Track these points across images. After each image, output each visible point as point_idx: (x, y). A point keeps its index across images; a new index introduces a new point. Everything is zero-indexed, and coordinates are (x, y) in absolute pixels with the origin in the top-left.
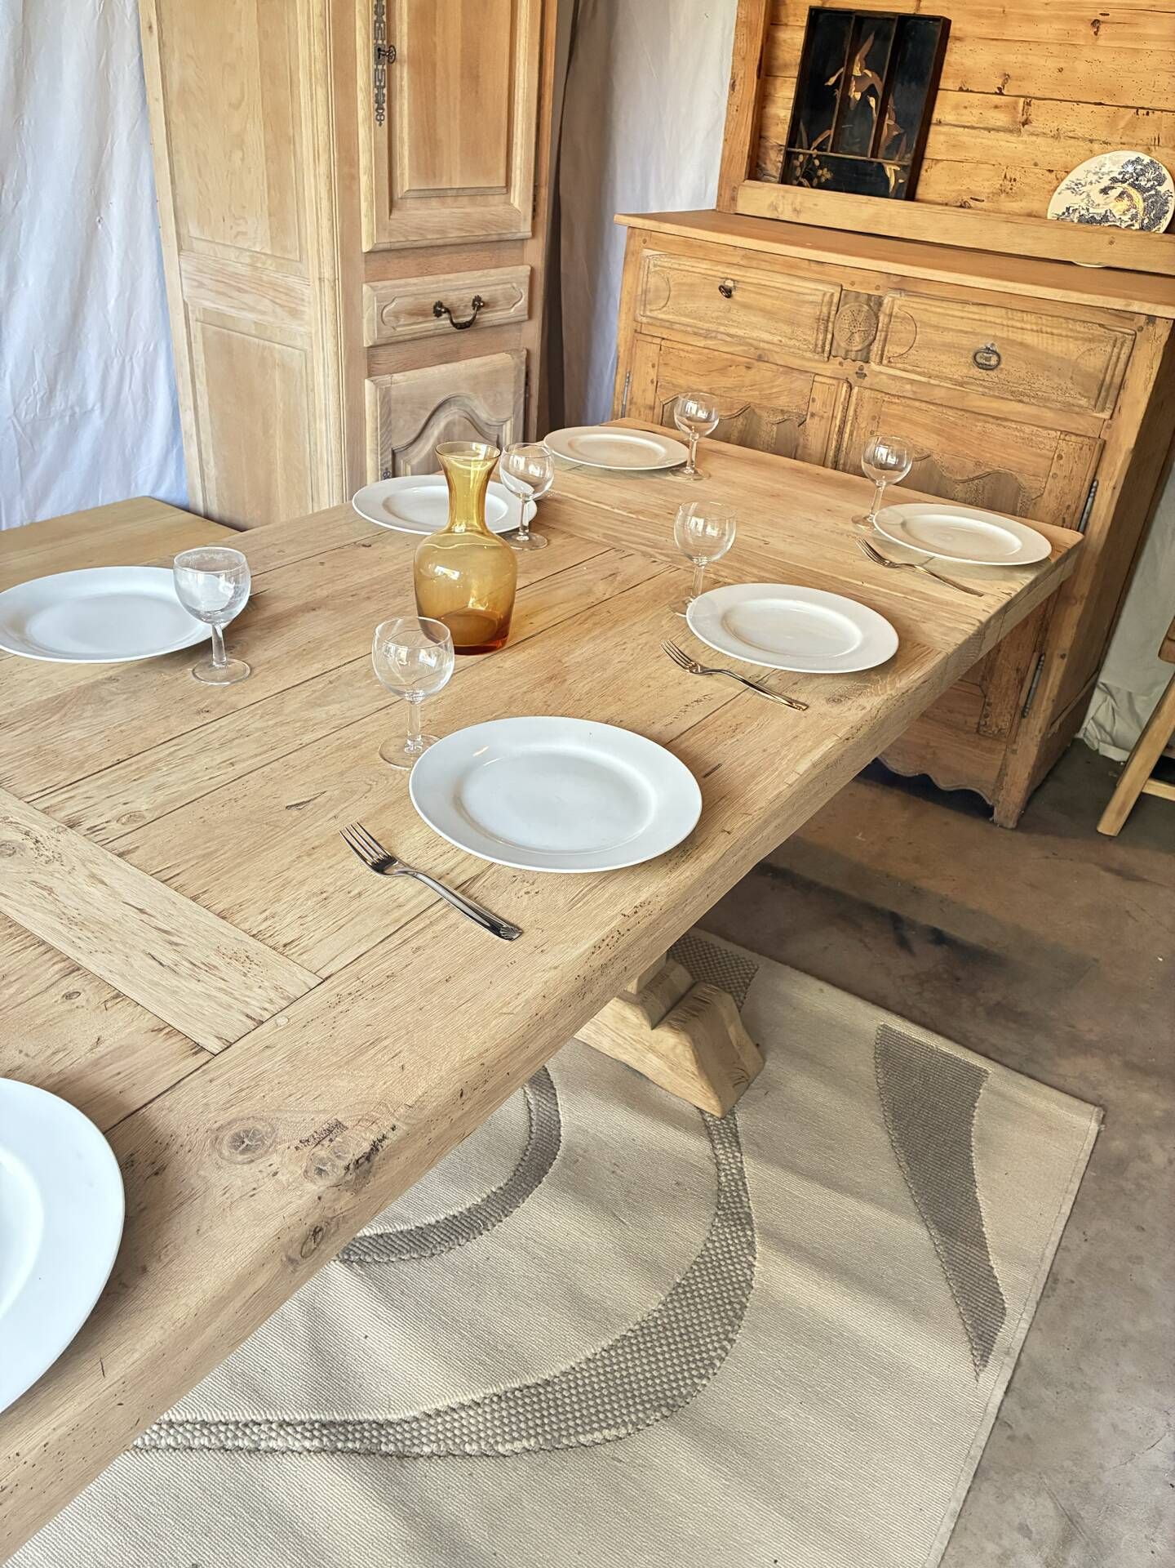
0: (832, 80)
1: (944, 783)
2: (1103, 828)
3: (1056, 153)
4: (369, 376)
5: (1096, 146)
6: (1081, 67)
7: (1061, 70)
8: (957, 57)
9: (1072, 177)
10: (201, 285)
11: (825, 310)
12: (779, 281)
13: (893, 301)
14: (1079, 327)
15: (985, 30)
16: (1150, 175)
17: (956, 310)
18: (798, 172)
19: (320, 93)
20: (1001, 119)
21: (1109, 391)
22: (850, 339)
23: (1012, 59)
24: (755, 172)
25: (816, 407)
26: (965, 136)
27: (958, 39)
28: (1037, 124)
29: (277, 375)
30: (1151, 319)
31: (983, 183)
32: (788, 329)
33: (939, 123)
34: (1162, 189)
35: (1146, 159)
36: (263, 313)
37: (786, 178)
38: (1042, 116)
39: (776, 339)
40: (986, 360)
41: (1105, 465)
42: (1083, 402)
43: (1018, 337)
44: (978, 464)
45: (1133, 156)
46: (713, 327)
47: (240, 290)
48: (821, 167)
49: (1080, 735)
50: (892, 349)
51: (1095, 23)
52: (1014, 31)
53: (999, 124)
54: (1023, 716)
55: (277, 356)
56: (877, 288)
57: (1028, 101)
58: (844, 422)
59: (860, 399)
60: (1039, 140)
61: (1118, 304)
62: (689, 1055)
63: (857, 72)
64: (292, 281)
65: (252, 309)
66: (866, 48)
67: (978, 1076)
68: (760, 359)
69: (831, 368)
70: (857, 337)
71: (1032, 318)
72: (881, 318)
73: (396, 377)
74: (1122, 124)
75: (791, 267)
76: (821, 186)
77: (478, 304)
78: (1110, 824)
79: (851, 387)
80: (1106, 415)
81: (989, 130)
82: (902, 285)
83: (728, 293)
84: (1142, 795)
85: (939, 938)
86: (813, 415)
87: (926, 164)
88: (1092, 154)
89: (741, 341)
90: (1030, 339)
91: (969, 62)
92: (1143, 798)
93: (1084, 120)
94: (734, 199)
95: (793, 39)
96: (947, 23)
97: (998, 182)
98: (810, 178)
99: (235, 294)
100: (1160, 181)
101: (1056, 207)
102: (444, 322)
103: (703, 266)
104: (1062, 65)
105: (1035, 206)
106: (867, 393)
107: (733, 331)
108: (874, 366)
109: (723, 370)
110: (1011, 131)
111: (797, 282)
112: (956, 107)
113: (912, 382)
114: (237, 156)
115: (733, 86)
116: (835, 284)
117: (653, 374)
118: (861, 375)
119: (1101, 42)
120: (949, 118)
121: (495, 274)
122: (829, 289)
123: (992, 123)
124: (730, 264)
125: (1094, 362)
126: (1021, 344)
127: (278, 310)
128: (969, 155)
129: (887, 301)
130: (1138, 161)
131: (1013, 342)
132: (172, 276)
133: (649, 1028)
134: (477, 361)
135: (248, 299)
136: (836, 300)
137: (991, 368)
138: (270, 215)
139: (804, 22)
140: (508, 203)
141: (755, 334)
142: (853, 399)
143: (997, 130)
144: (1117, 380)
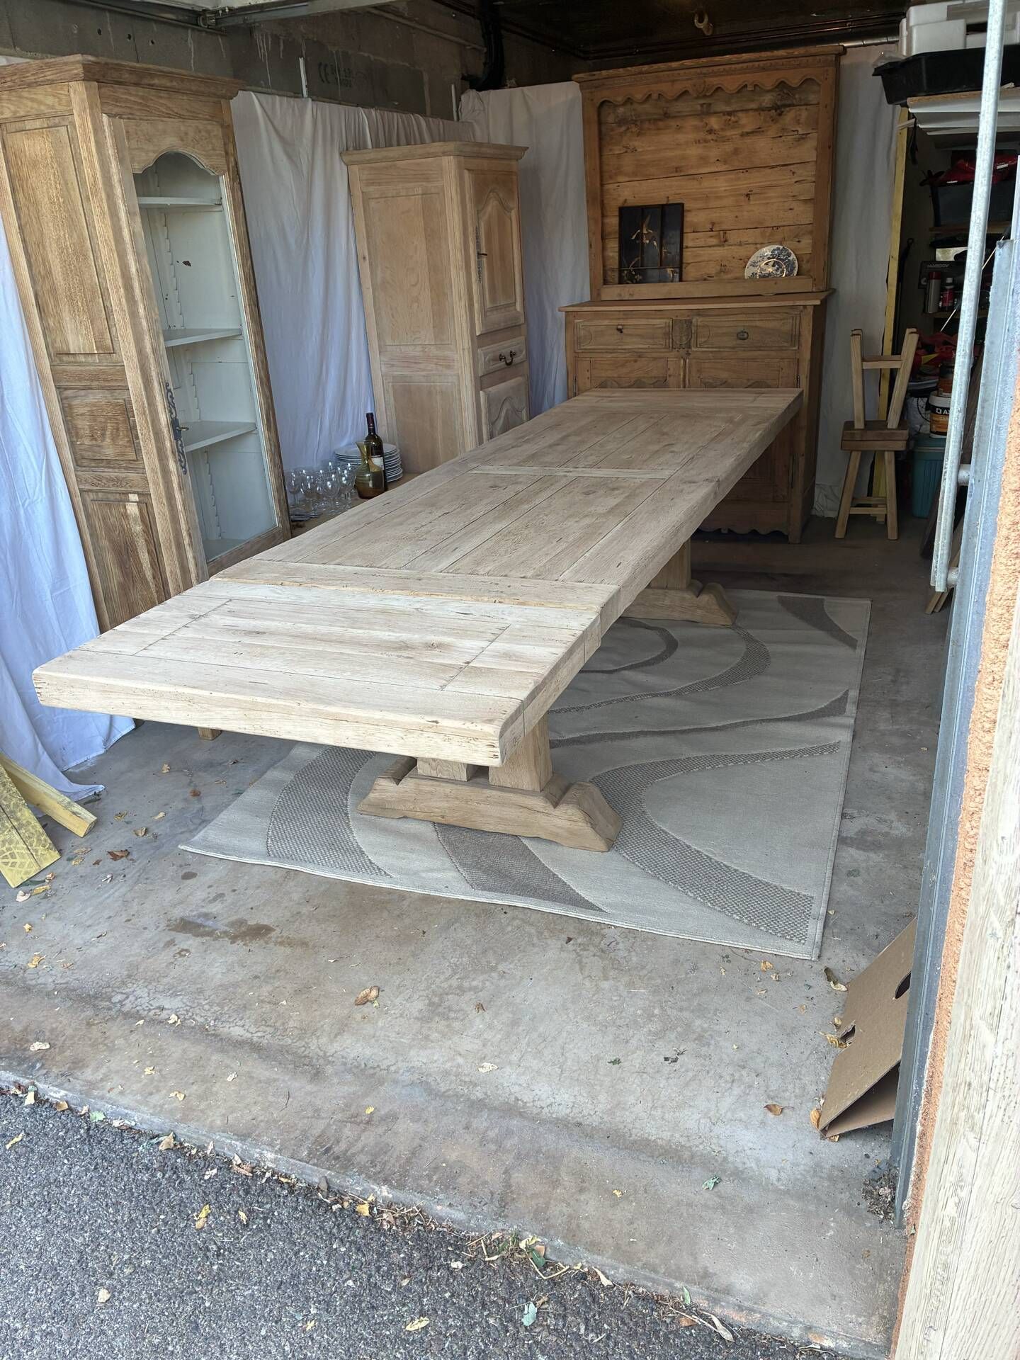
0: (634, 237)
1: (763, 531)
2: (837, 536)
3: (742, 252)
4: (481, 390)
5: (758, 246)
6: (745, 213)
7: (737, 217)
8: (690, 218)
9: (751, 260)
10: (393, 366)
11: (667, 329)
12: (643, 322)
13: (697, 320)
14: (777, 315)
15: (700, 205)
16: (784, 254)
17: (724, 319)
18: (625, 278)
19: (461, 273)
20: (714, 241)
21: (795, 338)
22: (681, 340)
23: (715, 216)
24: (605, 282)
25: (670, 372)
26: (700, 251)
27: (689, 211)
28: (731, 241)
29: (438, 398)
30: (805, 306)
31: (712, 269)
32: (651, 341)
33: (687, 247)
34: (790, 258)
35: (781, 247)
36: (431, 370)
37: (620, 282)
38: (733, 237)
39: (647, 346)
40: (742, 336)
41: (801, 368)
42: (786, 344)
43: (754, 324)
44: (748, 380)
45: (776, 247)
46: (615, 347)
47: (416, 363)
48: (636, 274)
49: (813, 512)
50: (701, 340)
51: (748, 195)
52: (713, 204)
53: (714, 243)
54: (792, 488)
55: (438, 388)
56: (688, 316)
57: (725, 232)
58: (685, 376)
59: (690, 364)
60: (733, 247)
61: (791, 303)
62: (714, 601)
63: (645, 232)
64: (447, 353)
65: (424, 370)
66: (647, 221)
67: (822, 601)
68: (640, 357)
69: (675, 353)
70: (684, 338)
71: (757, 316)
72: (693, 328)
73: (490, 389)
74: (768, 234)
75: (647, 314)
76: (637, 283)
77: (512, 355)
78: (840, 533)
79: (685, 361)
80: (796, 348)
81: (710, 247)
82: (699, 313)
83: (620, 331)
84: (850, 515)
85: (786, 575)
86: (670, 376)
87: (684, 266)
88: (757, 249)
89: (629, 351)
90: (758, 324)
91: (695, 220)
92: (851, 517)
93: (749, 236)
94: (599, 295)
95: (613, 222)
96: (682, 205)
97: (718, 268)
98: (632, 280)
99: (413, 365)
100: (789, 255)
101: (748, 272)
102: (503, 363)
103: (606, 322)
104: (737, 214)
105: (738, 275)
106: (694, 361)
107: (624, 347)
108: (693, 349)
109: (623, 365)
110: (720, 246)
111: (650, 320)
112: (693, 240)
113: (712, 352)
114: (415, 305)
115: (590, 246)
116: (668, 318)
117: (588, 374)
118: (688, 354)
119: (752, 202)
120: (690, 244)
121: (515, 341)
122: (668, 321)
123: (711, 244)
124: (619, 319)
125: (787, 328)
126: (756, 327)
127: (440, 368)
128: (703, 258)
129: (694, 320)
130: (778, 249)
131: (752, 327)
132: (376, 365)
133: (695, 597)
134: (513, 381)
135: (422, 366)
136: (671, 324)
137: (744, 339)
138: (434, 327)
139: (617, 213)
140: (516, 310)
141: (636, 346)
142: (687, 365)
143: (714, 246)
144: (797, 333)
